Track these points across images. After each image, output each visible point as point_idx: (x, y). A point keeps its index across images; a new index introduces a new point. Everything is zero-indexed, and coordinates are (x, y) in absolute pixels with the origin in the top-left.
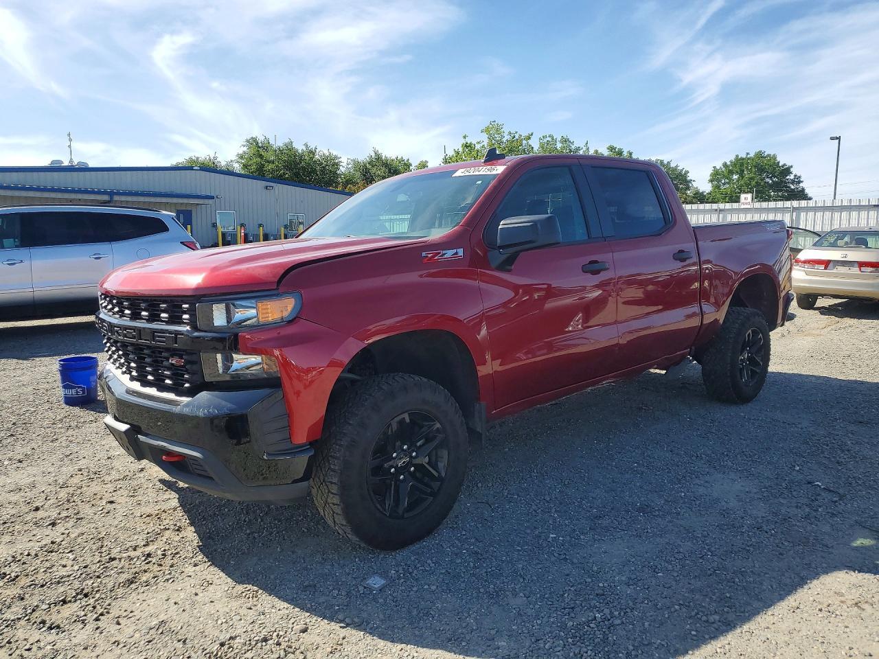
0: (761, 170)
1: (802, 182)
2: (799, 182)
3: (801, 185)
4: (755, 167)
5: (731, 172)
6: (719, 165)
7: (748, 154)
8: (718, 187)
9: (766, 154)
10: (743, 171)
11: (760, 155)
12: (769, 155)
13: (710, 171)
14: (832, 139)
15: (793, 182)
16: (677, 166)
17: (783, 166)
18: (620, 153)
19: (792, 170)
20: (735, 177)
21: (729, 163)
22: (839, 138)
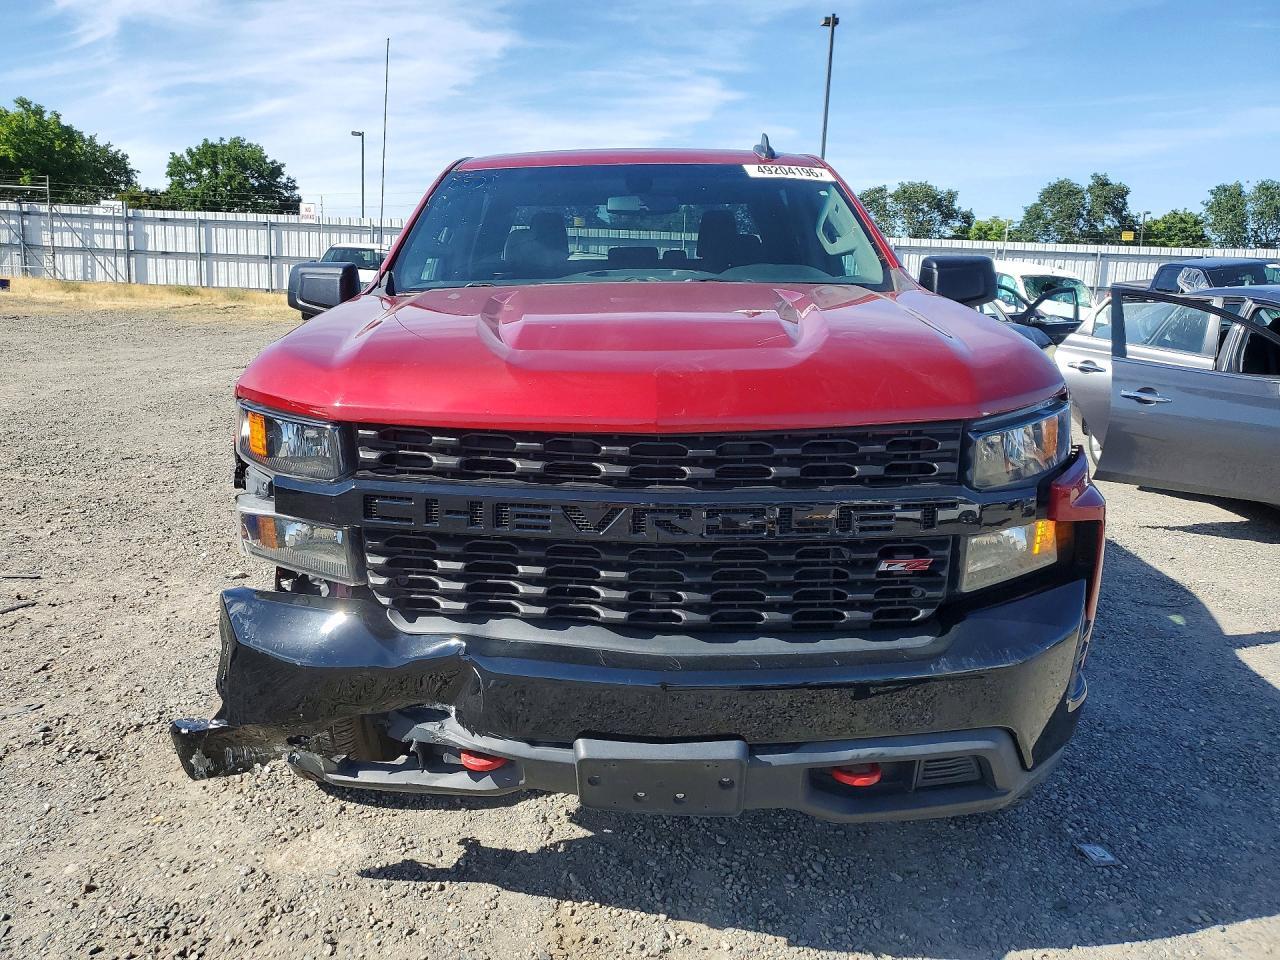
0: (243, 164)
1: (297, 188)
2: (295, 188)
3: (297, 192)
4: (234, 159)
5: (199, 164)
6: (181, 152)
7: (222, 139)
8: (181, 184)
9: (246, 143)
10: (217, 164)
11: (237, 143)
12: (250, 145)
13: (168, 160)
14: (354, 133)
15: (286, 187)
16: (109, 145)
17: (272, 163)
18: (39, 112)
19: (283, 169)
20: (205, 172)
21: (194, 150)
22: (361, 134)
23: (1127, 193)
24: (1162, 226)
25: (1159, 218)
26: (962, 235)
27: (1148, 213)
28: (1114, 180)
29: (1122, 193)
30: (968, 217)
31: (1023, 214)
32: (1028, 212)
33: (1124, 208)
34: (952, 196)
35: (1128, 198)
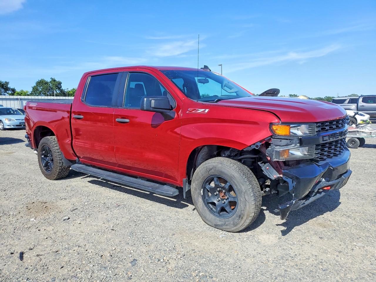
23: (61, 83)
24: (72, 92)
25: (70, 90)
26: (13, 94)
27: (68, 89)
28: (57, 80)
29: (60, 83)
30: (14, 90)
31: (32, 89)
32: (33, 88)
33: (61, 88)
34: (7, 83)
35: (62, 85)
